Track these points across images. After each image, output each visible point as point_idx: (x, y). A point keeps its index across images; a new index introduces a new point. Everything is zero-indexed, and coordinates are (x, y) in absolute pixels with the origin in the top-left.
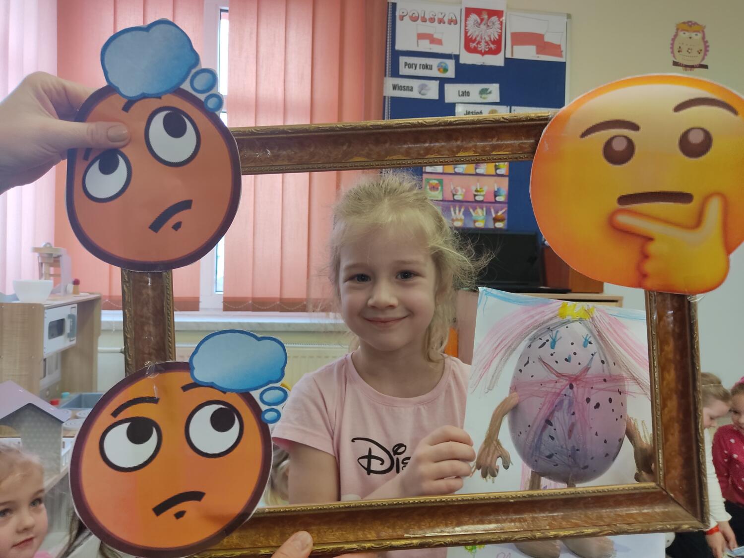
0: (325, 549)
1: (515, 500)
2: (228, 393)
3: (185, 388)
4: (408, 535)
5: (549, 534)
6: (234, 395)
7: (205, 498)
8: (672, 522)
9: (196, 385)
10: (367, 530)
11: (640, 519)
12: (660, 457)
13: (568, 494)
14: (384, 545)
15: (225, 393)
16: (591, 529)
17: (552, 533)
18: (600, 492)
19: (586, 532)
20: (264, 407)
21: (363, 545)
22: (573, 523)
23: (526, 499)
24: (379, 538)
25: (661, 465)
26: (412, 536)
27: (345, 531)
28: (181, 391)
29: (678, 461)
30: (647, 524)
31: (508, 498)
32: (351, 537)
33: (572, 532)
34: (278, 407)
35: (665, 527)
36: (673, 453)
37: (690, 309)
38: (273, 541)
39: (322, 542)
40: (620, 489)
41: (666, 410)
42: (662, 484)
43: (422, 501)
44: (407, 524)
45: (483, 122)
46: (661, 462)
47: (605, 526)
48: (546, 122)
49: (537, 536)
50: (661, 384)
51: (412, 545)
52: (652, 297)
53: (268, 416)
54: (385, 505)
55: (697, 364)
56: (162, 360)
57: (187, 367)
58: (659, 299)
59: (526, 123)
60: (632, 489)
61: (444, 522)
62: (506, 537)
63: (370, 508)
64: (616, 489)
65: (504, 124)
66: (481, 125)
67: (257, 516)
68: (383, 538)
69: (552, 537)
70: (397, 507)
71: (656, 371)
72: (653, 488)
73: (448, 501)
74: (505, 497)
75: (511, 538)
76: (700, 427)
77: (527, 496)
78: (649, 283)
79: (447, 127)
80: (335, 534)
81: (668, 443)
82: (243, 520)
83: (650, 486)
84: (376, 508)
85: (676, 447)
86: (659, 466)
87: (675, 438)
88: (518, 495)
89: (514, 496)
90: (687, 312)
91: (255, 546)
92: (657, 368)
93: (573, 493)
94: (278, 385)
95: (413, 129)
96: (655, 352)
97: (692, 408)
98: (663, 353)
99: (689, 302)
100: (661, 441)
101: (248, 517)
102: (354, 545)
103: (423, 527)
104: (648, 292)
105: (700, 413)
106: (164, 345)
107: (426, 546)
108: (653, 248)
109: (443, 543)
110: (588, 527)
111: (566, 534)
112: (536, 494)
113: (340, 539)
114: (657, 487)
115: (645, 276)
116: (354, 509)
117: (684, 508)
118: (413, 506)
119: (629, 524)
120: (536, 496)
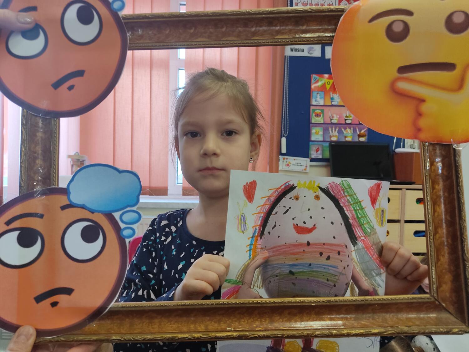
0: (163, 337)
1: (316, 304)
2: (95, 214)
3: (63, 208)
4: (230, 329)
5: (344, 332)
6: (100, 215)
7: (73, 294)
8: (445, 327)
9: (71, 205)
10: (197, 324)
11: (417, 323)
12: (433, 273)
13: (359, 301)
14: (210, 335)
15: (93, 213)
16: (378, 329)
17: (346, 331)
18: (385, 300)
19: (373, 332)
20: (122, 226)
21: (193, 335)
22: (362, 324)
23: (325, 304)
24: (207, 331)
25: (434, 280)
26: (233, 329)
27: (181, 324)
28: (60, 209)
29: (448, 278)
30: (424, 327)
31: (311, 302)
32: (185, 329)
33: (362, 331)
34: (134, 226)
35: (438, 330)
36: (444, 271)
37: (455, 156)
38: (123, 329)
39: (162, 332)
40: (401, 298)
41: (438, 236)
42: (435, 295)
43: (242, 302)
44: (230, 321)
45: (295, 12)
46: (434, 277)
47: (389, 328)
48: (342, 13)
49: (333, 333)
50: (433, 216)
51: (232, 337)
52: (425, 146)
53: (126, 233)
54: (213, 304)
55: (462, 198)
56: (47, 186)
57: (65, 192)
58: (431, 148)
59: (327, 13)
60: (410, 299)
61: (259, 319)
62: (308, 333)
63: (201, 307)
64: (397, 298)
65: (311, 14)
66: (294, 14)
67: (112, 309)
68: (209, 331)
69: (346, 334)
70: (222, 306)
71: (428, 204)
72: (428, 299)
73: (262, 303)
74: (308, 301)
75: (312, 334)
76: (465, 248)
77: (326, 301)
78: (423, 136)
79: (268, 16)
80: (173, 326)
81: (439, 263)
82: (102, 313)
83: (425, 297)
84: (205, 307)
85: (446, 266)
86: (433, 280)
87: (445, 258)
88: (319, 300)
89: (315, 301)
90: (453, 157)
91: (109, 333)
92: (430, 202)
93: (363, 300)
94: (134, 208)
95: (243, 16)
96: (427, 189)
97: (458, 233)
98: (435, 191)
99: (454, 150)
100: (434, 261)
101: (105, 310)
102: (186, 335)
103: (242, 323)
104: (422, 143)
105: (465, 238)
106: (50, 174)
107: (244, 338)
108: (424, 108)
109: (257, 336)
110: (375, 328)
111: (357, 332)
112: (333, 300)
113: (175, 330)
114: (431, 298)
115: (419, 130)
116: (188, 307)
117: (454, 316)
118: (234, 306)
119: (409, 327)
120: (333, 301)
